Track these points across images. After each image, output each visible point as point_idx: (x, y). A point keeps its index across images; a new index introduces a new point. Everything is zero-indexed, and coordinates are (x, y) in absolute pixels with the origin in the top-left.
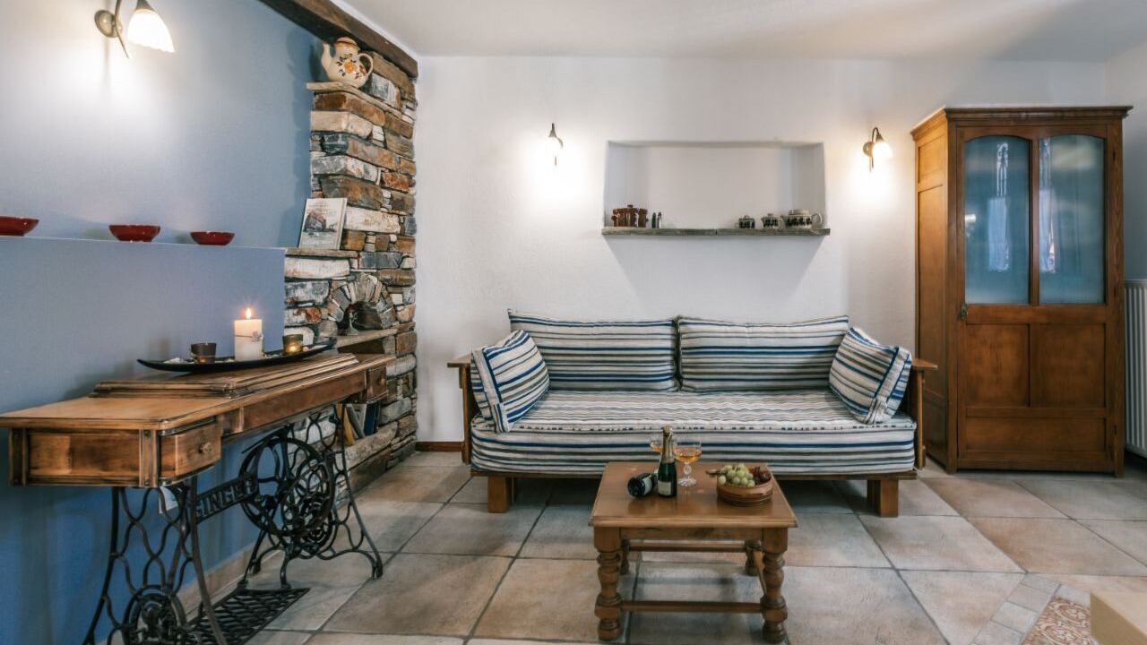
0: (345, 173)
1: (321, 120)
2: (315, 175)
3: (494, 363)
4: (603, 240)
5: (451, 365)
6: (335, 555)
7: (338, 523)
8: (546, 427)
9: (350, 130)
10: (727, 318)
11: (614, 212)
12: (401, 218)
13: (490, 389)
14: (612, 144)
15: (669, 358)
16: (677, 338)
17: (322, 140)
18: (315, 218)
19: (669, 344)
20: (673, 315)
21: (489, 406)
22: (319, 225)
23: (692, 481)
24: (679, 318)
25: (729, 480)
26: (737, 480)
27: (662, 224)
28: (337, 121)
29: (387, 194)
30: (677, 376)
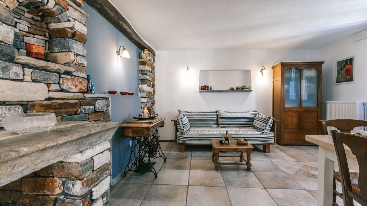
0: (146, 79)
1: (142, 67)
2: (140, 80)
3: (182, 120)
4: (199, 93)
5: (172, 121)
6: (156, 158)
7: (157, 151)
9: (147, 70)
10: (229, 111)
11: (201, 86)
12: (153, 88)
13: (182, 126)
14: (200, 71)
15: (216, 120)
16: (217, 115)
17: (141, 72)
18: (141, 89)
19: (216, 117)
20: (216, 110)
21: (181, 129)
22: (142, 91)
23: (231, 142)
24: (218, 111)
25: (240, 140)
26: (241, 140)
27: (212, 89)
28: (145, 68)
29: (151, 83)
30: (217, 124)
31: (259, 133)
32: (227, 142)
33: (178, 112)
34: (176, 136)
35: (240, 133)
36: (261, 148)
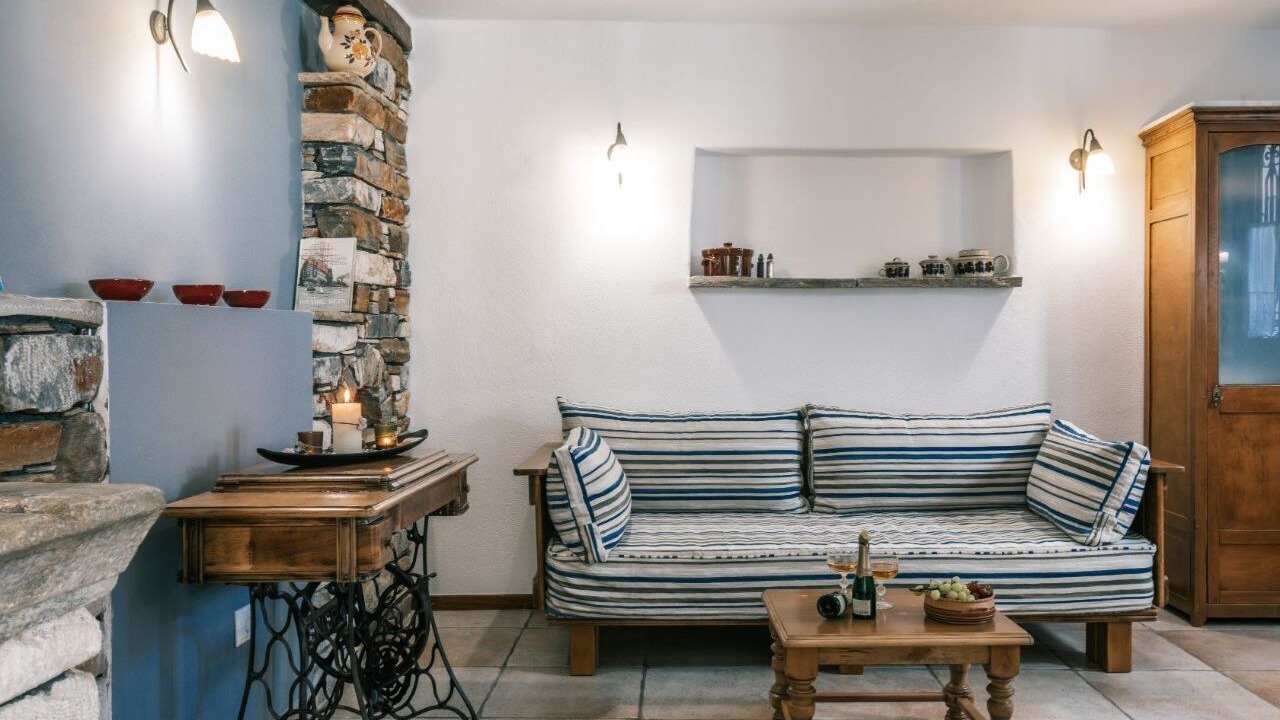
0: (352, 202)
1: (321, 125)
2: (307, 205)
3: (584, 467)
4: (690, 296)
5: (517, 472)
6: (414, 714)
7: (418, 672)
8: (654, 555)
9: (357, 140)
10: (878, 409)
11: (705, 254)
12: (397, 263)
13: (578, 504)
14: (700, 153)
15: (796, 466)
16: (805, 437)
17: (318, 153)
18: (315, 267)
19: (795, 445)
20: (800, 404)
21: (577, 528)
22: (321, 276)
23: (888, 605)
24: (809, 407)
25: (944, 595)
26: (954, 594)
27: (773, 272)
28: (340, 127)
29: (385, 228)
30: (805, 491)
31: (1063, 546)
32: (862, 607)
33: (559, 415)
34: (544, 568)
35: (943, 550)
36: (1075, 639)
